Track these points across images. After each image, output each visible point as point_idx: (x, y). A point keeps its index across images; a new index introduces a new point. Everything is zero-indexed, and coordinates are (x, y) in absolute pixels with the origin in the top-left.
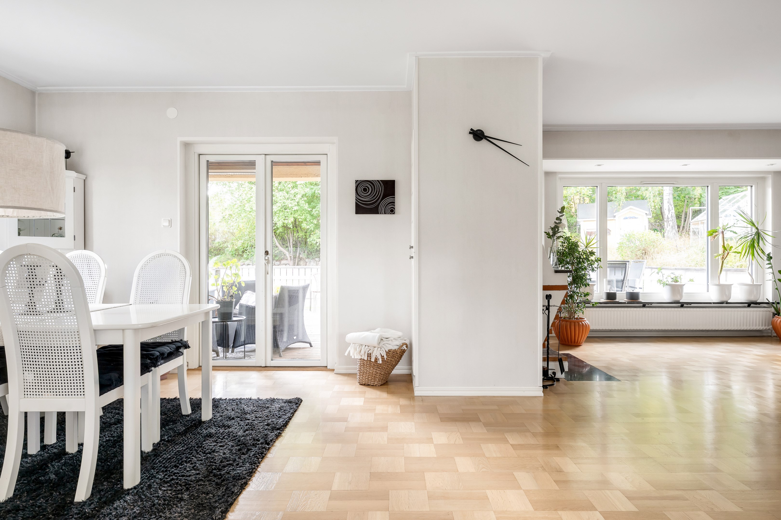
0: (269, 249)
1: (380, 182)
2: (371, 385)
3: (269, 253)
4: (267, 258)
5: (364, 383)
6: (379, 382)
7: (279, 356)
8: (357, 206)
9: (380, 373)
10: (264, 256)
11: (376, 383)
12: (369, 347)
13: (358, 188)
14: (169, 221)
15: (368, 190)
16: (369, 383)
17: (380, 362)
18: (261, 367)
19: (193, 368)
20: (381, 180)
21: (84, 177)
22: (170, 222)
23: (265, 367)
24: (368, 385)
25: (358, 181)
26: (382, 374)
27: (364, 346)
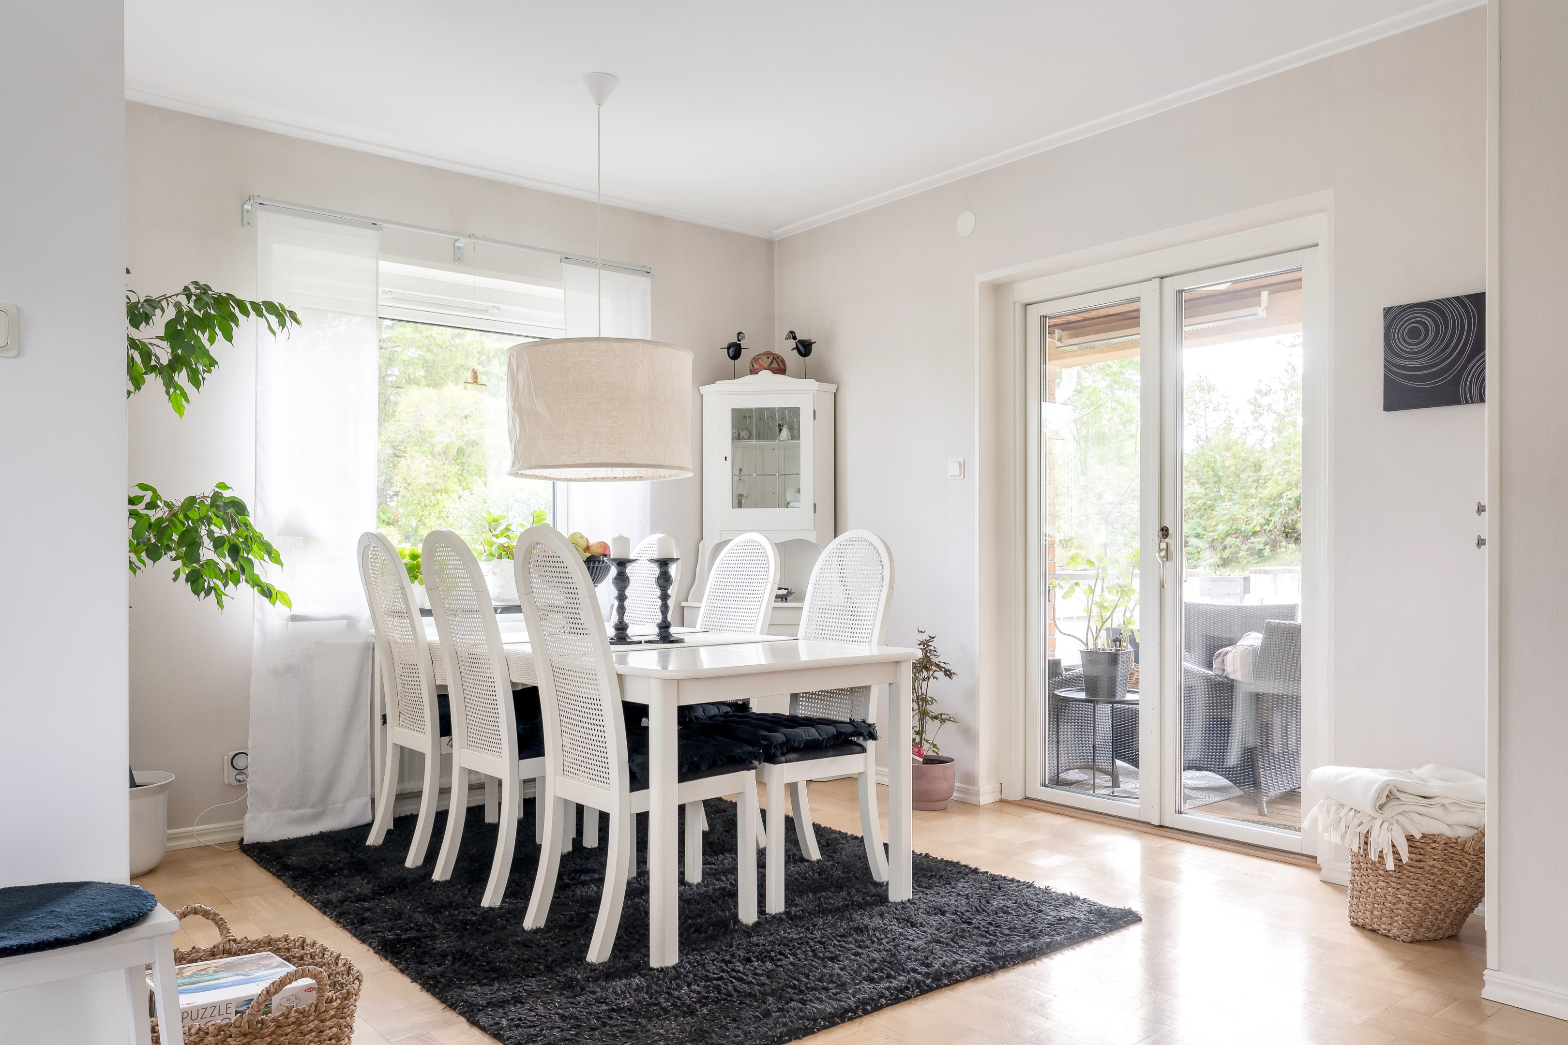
0: (1168, 523)
1: (1467, 302)
2: (1382, 935)
3: (1171, 531)
4: (1163, 545)
5: (1361, 922)
6: (1407, 930)
7: (1257, 812)
8: (1389, 384)
9: (1410, 904)
10: (1157, 540)
11: (1395, 931)
12: (1358, 815)
13: (1392, 333)
14: (960, 464)
15: (1423, 332)
16: (1376, 927)
17: (1390, 865)
18: (1149, 824)
19: (1012, 799)
20: (1468, 297)
21: (832, 388)
22: (962, 466)
23: (1161, 826)
24: (1374, 931)
25: (1390, 308)
26: (1415, 909)
27: (1346, 809)
